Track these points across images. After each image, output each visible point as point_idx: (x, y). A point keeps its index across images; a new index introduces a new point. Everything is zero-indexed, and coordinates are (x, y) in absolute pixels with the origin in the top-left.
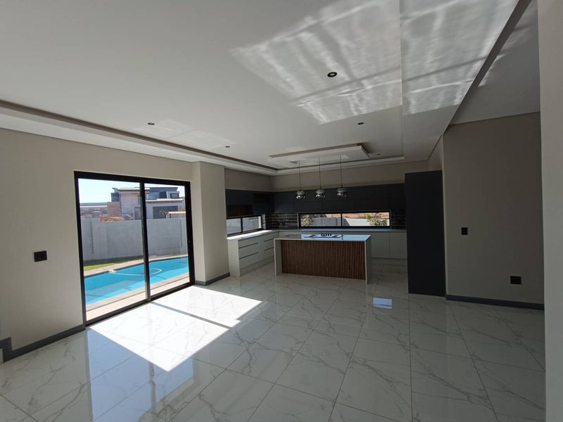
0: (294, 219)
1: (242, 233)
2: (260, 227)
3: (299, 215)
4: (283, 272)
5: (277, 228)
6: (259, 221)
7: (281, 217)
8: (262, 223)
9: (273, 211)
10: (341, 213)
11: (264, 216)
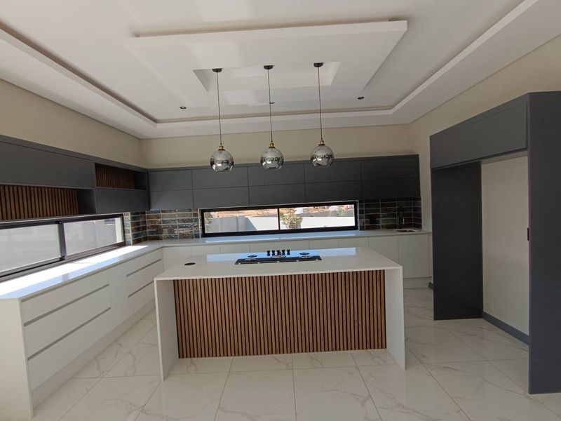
0: (191, 220)
1: (62, 260)
2: (119, 240)
3: (202, 212)
4: (181, 355)
5: (158, 239)
6: (117, 228)
7: (166, 217)
8: (124, 231)
9: (149, 206)
10: (278, 207)
11: (128, 217)
